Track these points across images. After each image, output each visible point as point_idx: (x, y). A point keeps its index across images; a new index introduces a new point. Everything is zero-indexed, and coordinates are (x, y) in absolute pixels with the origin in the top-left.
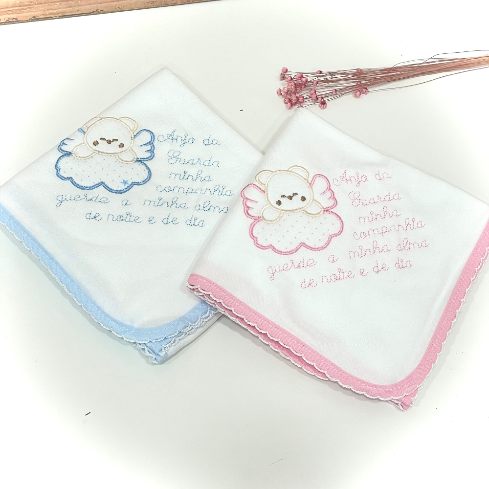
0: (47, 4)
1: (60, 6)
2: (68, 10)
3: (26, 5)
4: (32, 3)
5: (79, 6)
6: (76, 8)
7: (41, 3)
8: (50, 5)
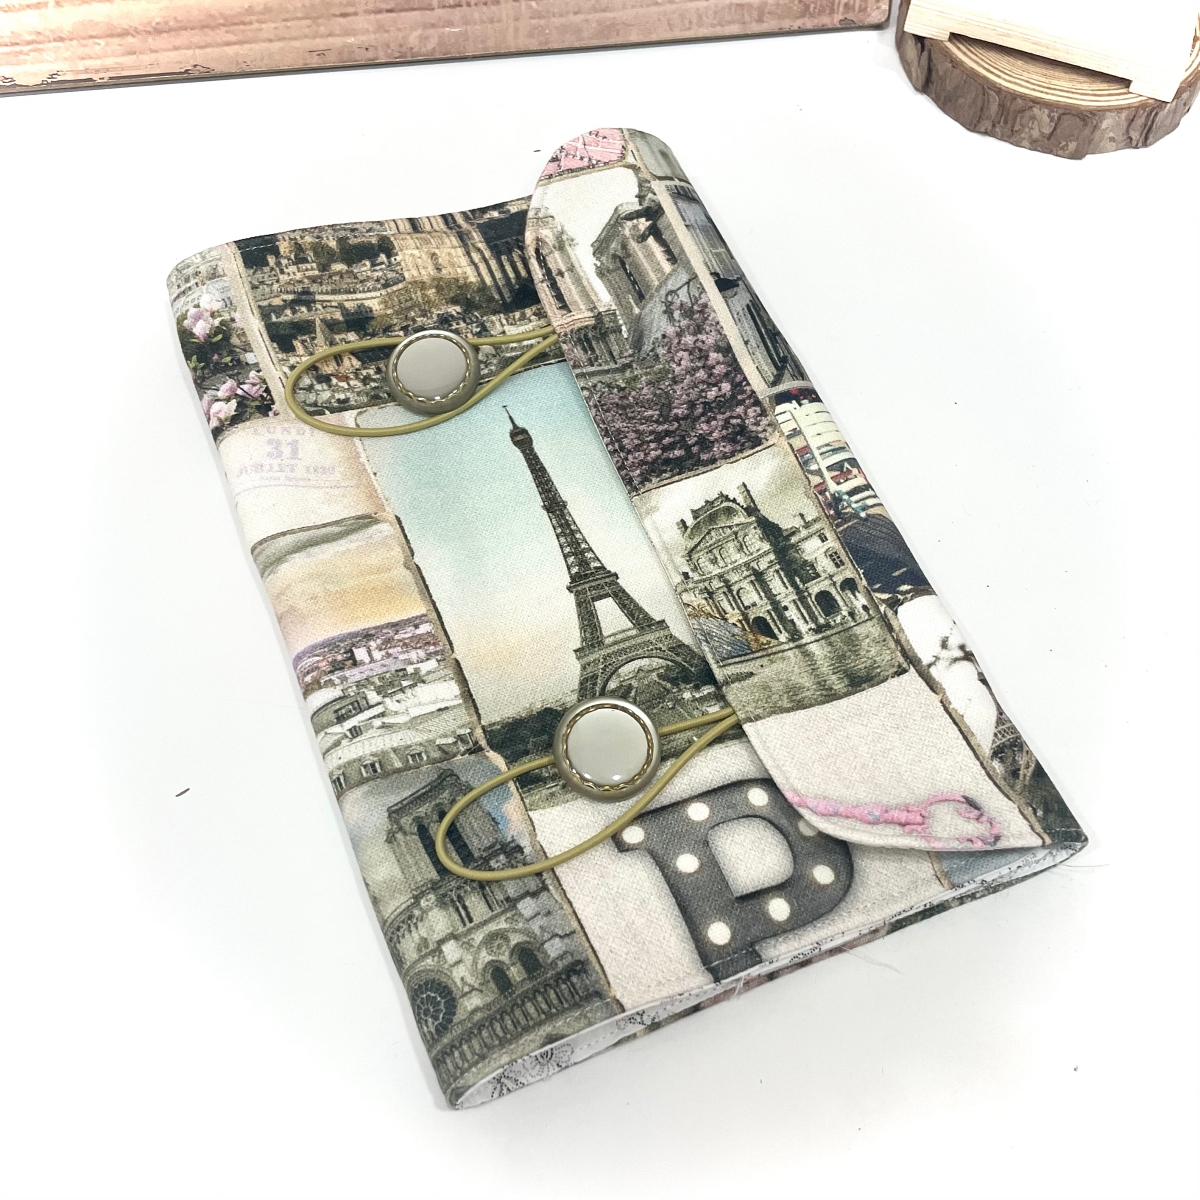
0: (75, 42)
1: (109, 49)
2: (129, 60)
3: (29, 43)
4: (41, 38)
5: (152, 51)
6: (147, 58)
7: (62, 39)
8: (85, 46)
